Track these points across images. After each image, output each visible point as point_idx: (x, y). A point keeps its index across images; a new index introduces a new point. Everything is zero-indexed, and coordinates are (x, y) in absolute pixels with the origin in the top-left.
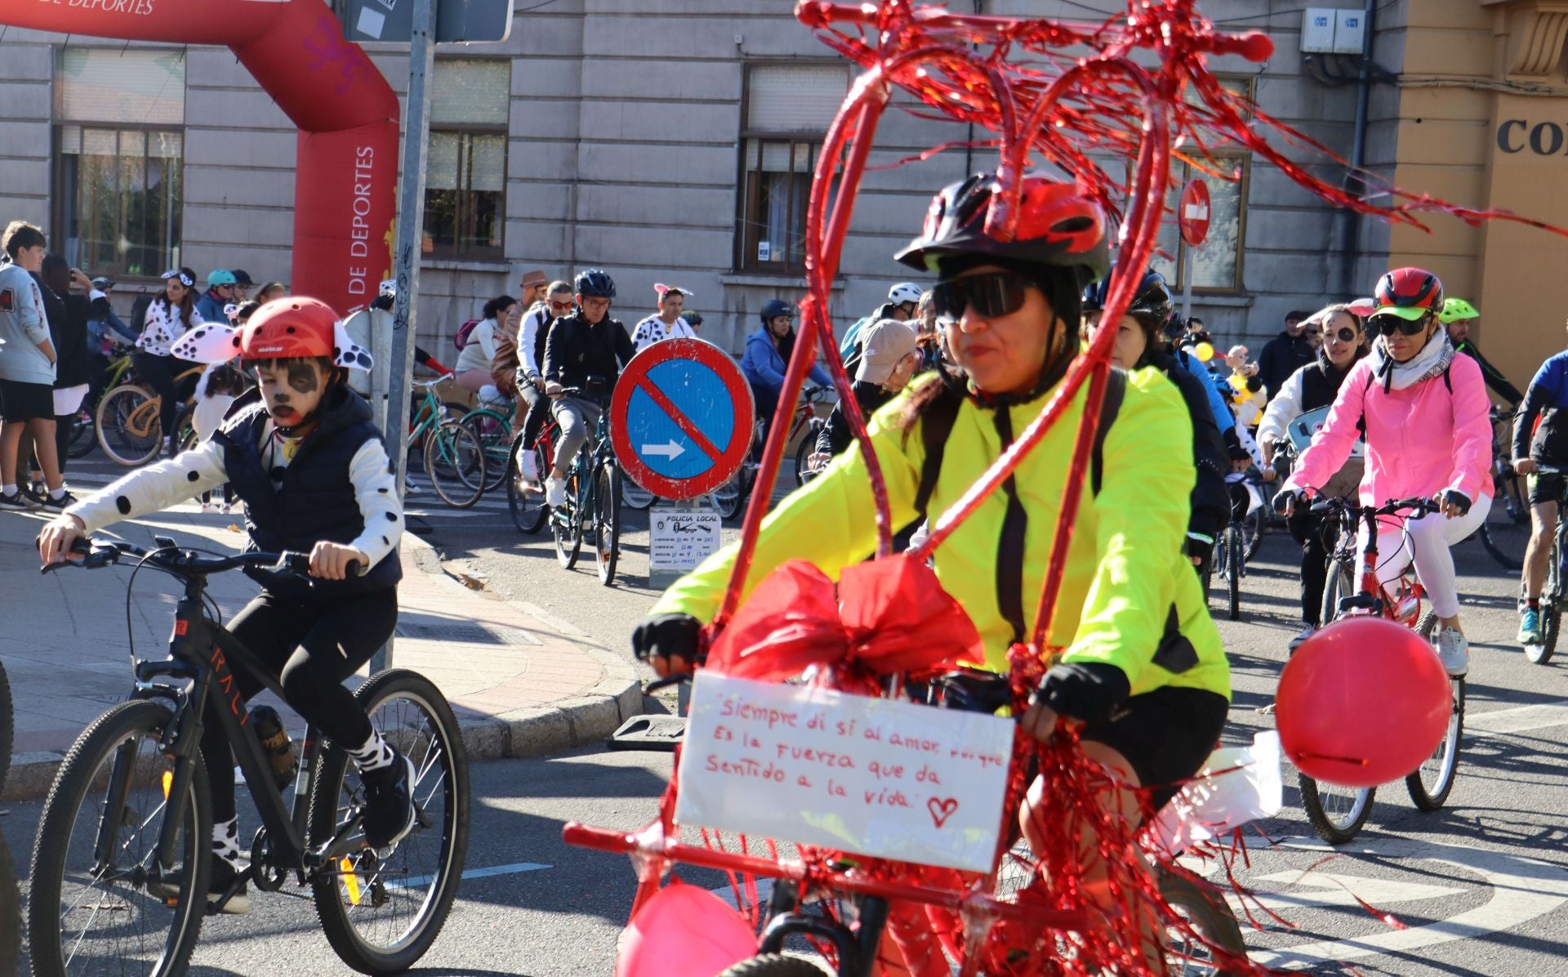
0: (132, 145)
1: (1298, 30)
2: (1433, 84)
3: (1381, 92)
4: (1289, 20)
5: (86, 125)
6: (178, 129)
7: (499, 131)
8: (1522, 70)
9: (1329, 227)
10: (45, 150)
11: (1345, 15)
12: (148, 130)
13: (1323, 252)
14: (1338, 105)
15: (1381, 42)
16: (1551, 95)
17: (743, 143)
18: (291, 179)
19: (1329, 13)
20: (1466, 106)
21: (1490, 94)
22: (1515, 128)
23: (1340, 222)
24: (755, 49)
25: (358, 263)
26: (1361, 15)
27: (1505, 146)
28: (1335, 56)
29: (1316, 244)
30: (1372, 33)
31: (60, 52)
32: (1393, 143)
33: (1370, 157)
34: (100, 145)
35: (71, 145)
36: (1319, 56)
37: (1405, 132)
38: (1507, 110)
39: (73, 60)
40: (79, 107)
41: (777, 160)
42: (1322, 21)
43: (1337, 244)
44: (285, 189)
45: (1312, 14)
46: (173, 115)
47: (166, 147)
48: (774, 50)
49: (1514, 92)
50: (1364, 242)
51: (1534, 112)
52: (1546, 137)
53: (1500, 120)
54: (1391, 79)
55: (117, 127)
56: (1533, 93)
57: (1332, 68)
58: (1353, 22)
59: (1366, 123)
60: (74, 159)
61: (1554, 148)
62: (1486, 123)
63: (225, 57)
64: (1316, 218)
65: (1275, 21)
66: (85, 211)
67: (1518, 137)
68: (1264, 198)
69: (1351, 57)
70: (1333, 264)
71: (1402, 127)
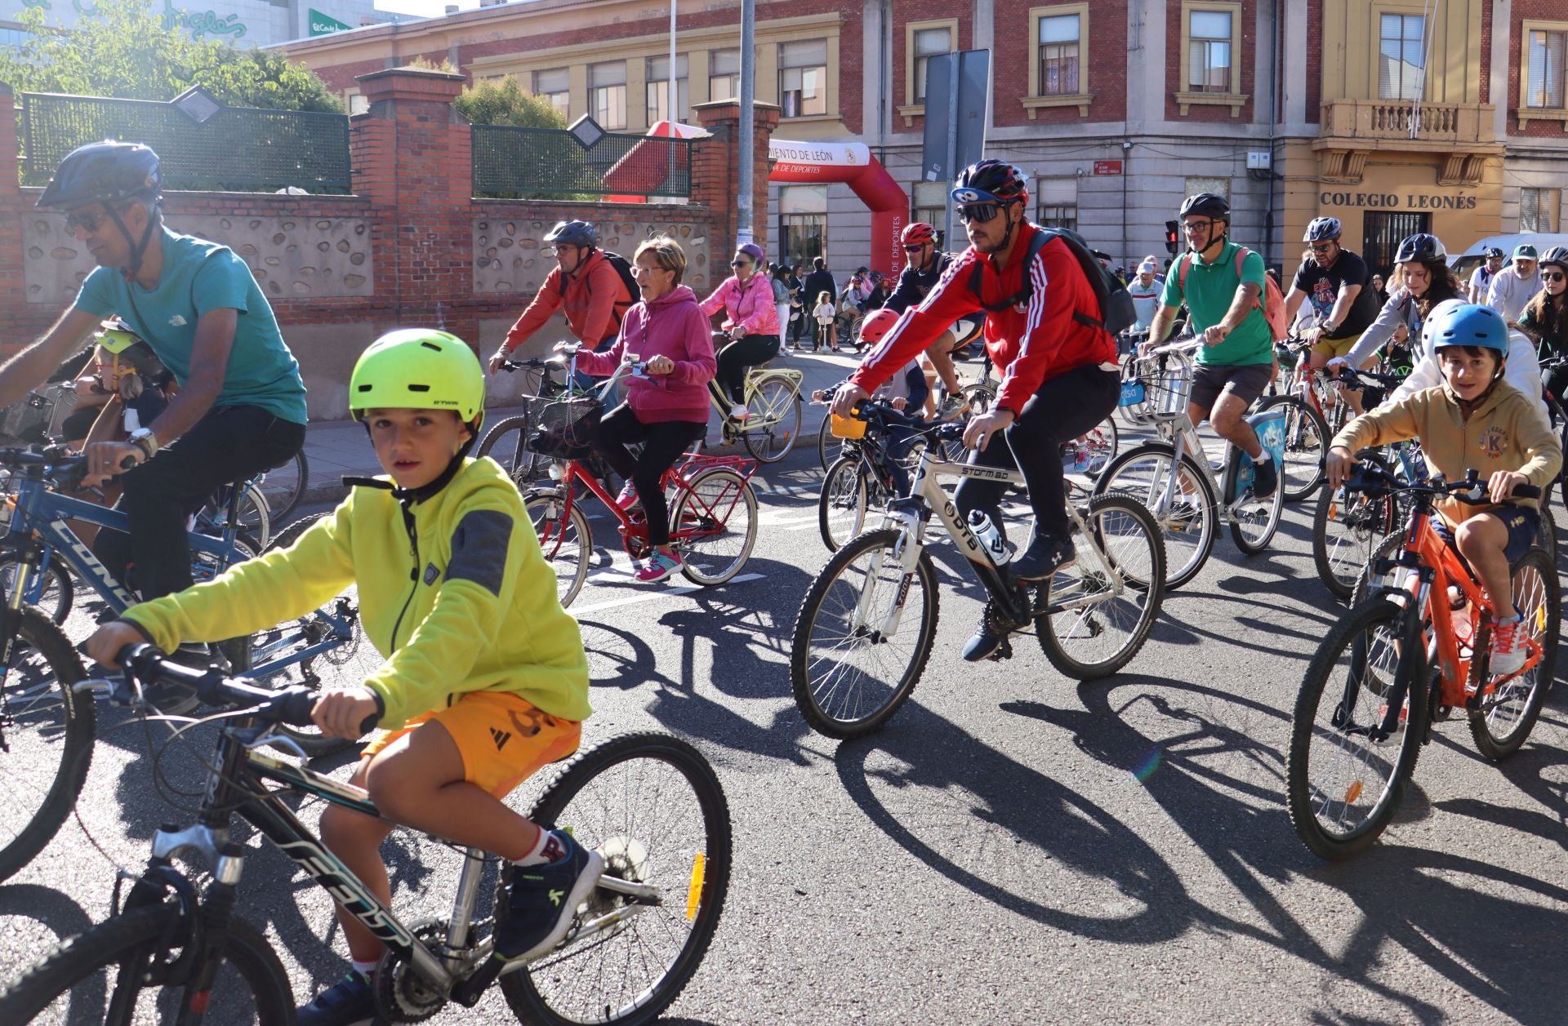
0: (809, 221)
1: (1245, 160)
2: (1296, 180)
3: (1277, 183)
4: (1241, 157)
5: (791, 215)
6: (825, 214)
7: (942, 208)
8: (1328, 174)
9: (1261, 233)
10: (777, 225)
11: (1262, 155)
12: (814, 214)
13: (1259, 242)
14: (1262, 188)
15: (1276, 164)
16: (1339, 183)
17: (1038, 208)
18: (869, 230)
19: (1256, 154)
20: (1308, 187)
21: (1317, 183)
22: (1327, 196)
23: (1264, 231)
24: (1041, 173)
25: (895, 260)
26: (1268, 155)
27: (1324, 202)
28: (1259, 170)
29: (1256, 240)
30: (1273, 161)
31: (781, 188)
32: (1283, 201)
33: (1275, 207)
34: (797, 221)
35: (786, 222)
36: (1254, 170)
37: (1287, 197)
38: (1324, 189)
39: (785, 190)
40: (788, 208)
41: (1051, 214)
42: (1254, 157)
43: (1264, 239)
44: (867, 233)
45: (1250, 154)
46: (823, 209)
47: (822, 221)
48: (1049, 173)
49: (1325, 181)
50: (1274, 239)
51: (1334, 189)
52: (1338, 199)
53: (1322, 192)
54: (1281, 178)
55: (802, 215)
56: (1333, 182)
57: (1258, 174)
58: (1265, 157)
59: (1272, 194)
60: (787, 227)
61: (1342, 202)
62: (1316, 193)
63: (843, 188)
64: (1255, 230)
65: (1237, 157)
66: (792, 247)
67: (1328, 199)
68: (1236, 223)
69: (1265, 170)
70: (1263, 247)
71: (1286, 195)
